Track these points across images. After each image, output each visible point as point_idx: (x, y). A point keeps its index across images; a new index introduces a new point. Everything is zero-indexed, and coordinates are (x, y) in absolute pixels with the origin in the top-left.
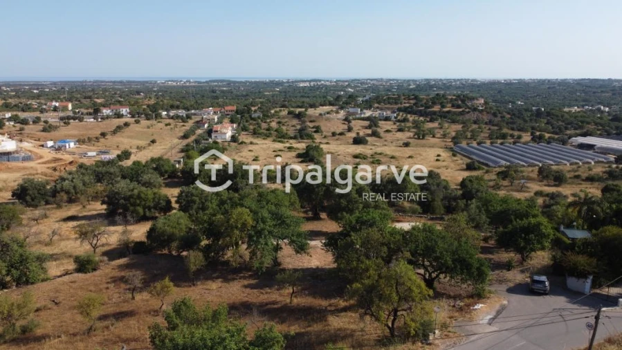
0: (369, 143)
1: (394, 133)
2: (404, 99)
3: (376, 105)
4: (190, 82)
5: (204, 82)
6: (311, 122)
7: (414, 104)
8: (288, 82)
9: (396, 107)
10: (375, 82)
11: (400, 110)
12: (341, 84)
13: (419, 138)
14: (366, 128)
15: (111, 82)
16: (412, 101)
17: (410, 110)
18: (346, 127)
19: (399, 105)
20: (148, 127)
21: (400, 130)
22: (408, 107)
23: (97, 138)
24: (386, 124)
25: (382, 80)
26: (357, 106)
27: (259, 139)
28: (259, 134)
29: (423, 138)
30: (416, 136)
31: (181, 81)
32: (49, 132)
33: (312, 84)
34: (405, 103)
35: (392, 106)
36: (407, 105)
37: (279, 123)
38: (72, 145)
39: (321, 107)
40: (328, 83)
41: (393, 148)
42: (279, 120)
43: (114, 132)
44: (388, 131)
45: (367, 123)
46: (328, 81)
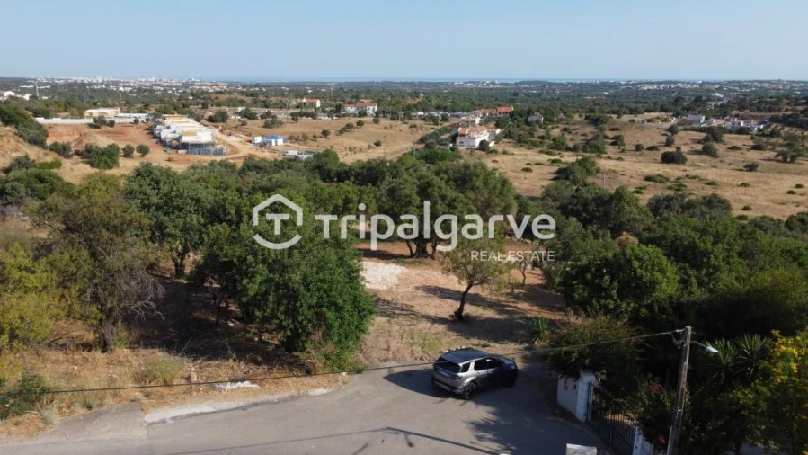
0: (687, 163)
1: (744, 151)
2: (788, 104)
3: (736, 112)
4: (494, 83)
5: (512, 84)
6: (613, 130)
7: (802, 112)
8: (627, 84)
9: (770, 114)
10: (766, 85)
11: (774, 120)
12: (707, 86)
13: (785, 161)
14: (699, 142)
15: (401, 83)
16: (800, 108)
17: (791, 120)
18: (664, 139)
19: (777, 113)
20: (386, 128)
21: (755, 148)
22: (790, 116)
23: (315, 137)
24: (738, 139)
25: (779, 82)
26: (703, 112)
27: (523, 149)
28: (525, 142)
29: (792, 161)
30: (780, 158)
31: (484, 82)
32: (271, 128)
33: (662, 86)
34: (787, 110)
35: (763, 114)
36: (790, 113)
37: (565, 130)
38: (280, 142)
39: (646, 114)
40: (686, 86)
41: (726, 171)
42: (566, 126)
43: (342, 132)
44: (734, 148)
45: (702, 135)
46: (688, 83)
